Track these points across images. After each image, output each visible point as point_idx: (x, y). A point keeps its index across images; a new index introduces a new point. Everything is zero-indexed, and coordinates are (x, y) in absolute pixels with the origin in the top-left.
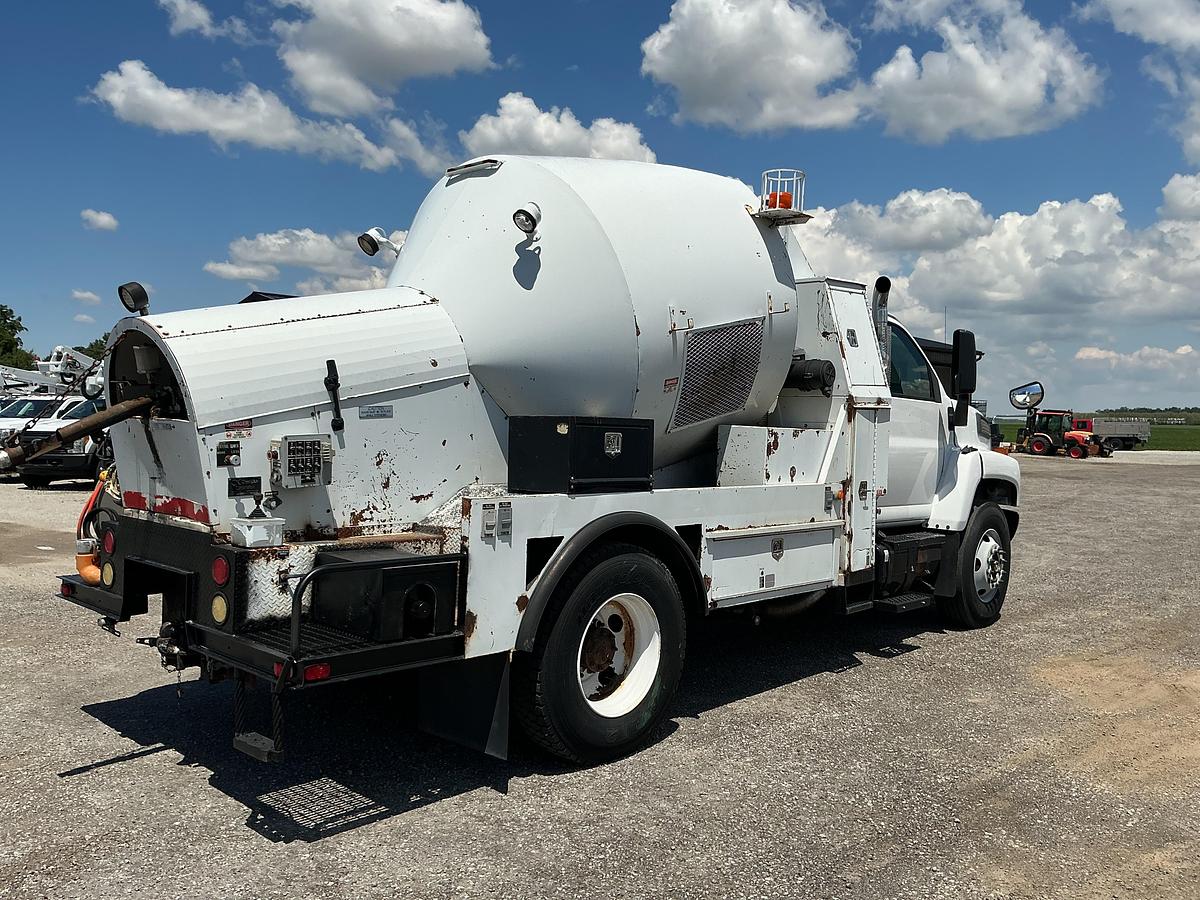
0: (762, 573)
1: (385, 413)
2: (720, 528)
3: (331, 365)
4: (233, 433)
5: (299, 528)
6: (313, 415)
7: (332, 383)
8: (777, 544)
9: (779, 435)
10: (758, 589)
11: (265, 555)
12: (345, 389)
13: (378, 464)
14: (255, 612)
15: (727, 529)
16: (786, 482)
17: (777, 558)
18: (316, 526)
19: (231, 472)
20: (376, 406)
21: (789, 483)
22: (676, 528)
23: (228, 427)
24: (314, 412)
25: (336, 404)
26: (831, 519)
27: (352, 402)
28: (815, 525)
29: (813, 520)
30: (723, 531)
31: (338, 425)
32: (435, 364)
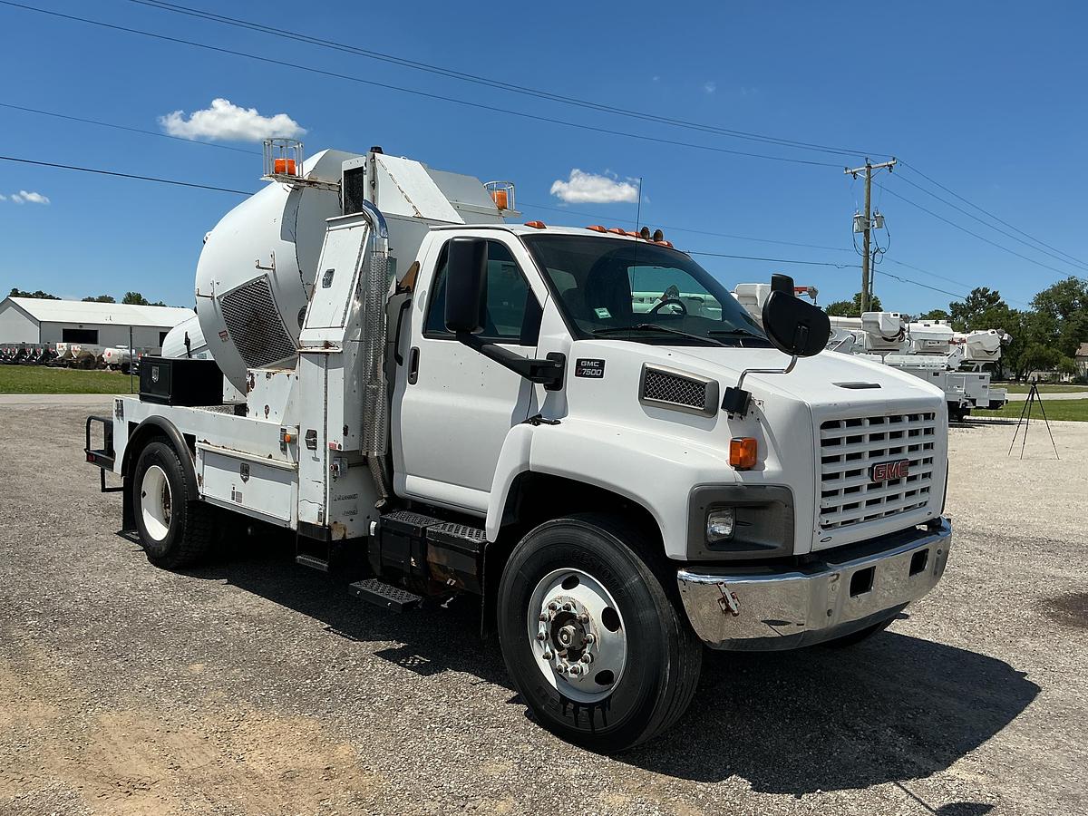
0: (234, 489)
2: (205, 442)
7: (187, 342)
8: (245, 469)
9: (255, 376)
10: (231, 501)
15: (209, 444)
16: (261, 419)
17: (245, 480)
21: (265, 421)
22: (184, 434)
26: (285, 461)
28: (270, 462)
29: (270, 457)
30: (207, 445)
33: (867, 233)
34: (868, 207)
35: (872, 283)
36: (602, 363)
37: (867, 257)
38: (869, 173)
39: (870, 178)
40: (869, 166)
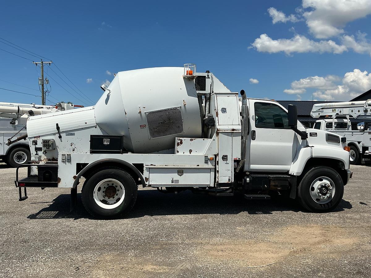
0: (173, 179)
1: (73, 134)
2: (152, 165)
3: (57, 124)
4: (36, 139)
5: (51, 158)
6: (54, 135)
7: (58, 128)
8: (181, 171)
9: (183, 140)
10: (170, 183)
11: (34, 163)
12: (61, 130)
13: (71, 145)
14: (32, 174)
15: (155, 165)
18: (55, 158)
19: (35, 146)
20: (70, 133)
21: (189, 154)
22: (133, 164)
23: (35, 137)
24: (54, 134)
25: (59, 133)
26: (208, 166)
27: (63, 132)
29: (198, 165)
31: (60, 137)
32: (86, 123)
33: (43, 85)
34: (43, 76)
35: (45, 102)
36: (316, 134)
37: (43, 93)
38: (42, 64)
39: (43, 66)
40: (42, 62)
